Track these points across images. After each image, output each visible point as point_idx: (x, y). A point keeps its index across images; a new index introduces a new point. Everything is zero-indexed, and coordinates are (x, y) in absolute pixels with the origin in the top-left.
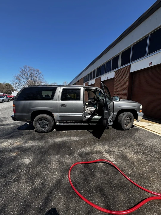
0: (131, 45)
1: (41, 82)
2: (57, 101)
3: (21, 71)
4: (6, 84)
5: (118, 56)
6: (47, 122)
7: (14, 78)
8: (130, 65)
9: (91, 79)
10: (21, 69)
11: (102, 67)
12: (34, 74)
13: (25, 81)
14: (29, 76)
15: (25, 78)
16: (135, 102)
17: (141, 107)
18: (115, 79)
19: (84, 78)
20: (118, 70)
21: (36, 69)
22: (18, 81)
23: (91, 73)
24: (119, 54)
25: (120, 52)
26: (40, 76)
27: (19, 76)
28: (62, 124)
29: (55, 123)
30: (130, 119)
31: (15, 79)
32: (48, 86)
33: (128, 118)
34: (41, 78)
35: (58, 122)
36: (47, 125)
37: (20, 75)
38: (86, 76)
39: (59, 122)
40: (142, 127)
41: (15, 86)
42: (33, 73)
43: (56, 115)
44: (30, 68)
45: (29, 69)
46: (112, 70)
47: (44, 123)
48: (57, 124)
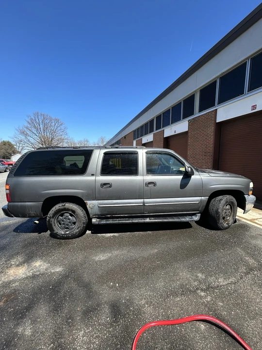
0: (217, 77)
1: (63, 140)
2: (94, 177)
3: (29, 121)
4: (4, 141)
5: (194, 95)
6: (74, 219)
7: (17, 132)
8: (217, 109)
9: (146, 133)
10: (30, 118)
11: (166, 113)
12: (51, 126)
13: (35, 137)
14: (42, 128)
15: (35, 132)
16: (238, 176)
17: (251, 185)
18: (189, 134)
19: (134, 131)
20: (193, 119)
21: (54, 118)
22: (23, 137)
23: (146, 124)
24: (196, 91)
25: (198, 88)
26: (61, 129)
27: (25, 129)
28: (104, 222)
29: (90, 219)
30: (231, 208)
31: (19, 133)
32: (76, 147)
33: (228, 207)
34: (63, 132)
35: (95, 218)
36: (74, 223)
37: (27, 128)
38: (138, 129)
39: (98, 218)
40: (250, 221)
41: (18, 145)
42: (50, 123)
43: (91, 204)
44: (44, 116)
45: (42, 118)
46: (184, 118)
47: (69, 219)
48: (94, 220)
